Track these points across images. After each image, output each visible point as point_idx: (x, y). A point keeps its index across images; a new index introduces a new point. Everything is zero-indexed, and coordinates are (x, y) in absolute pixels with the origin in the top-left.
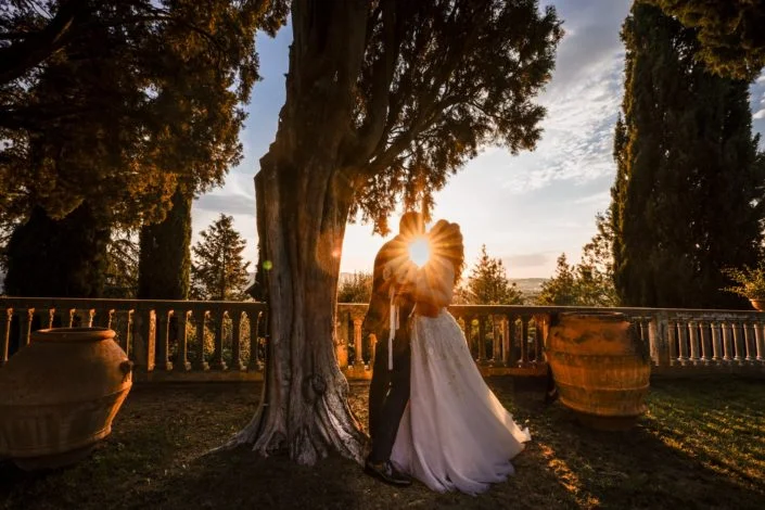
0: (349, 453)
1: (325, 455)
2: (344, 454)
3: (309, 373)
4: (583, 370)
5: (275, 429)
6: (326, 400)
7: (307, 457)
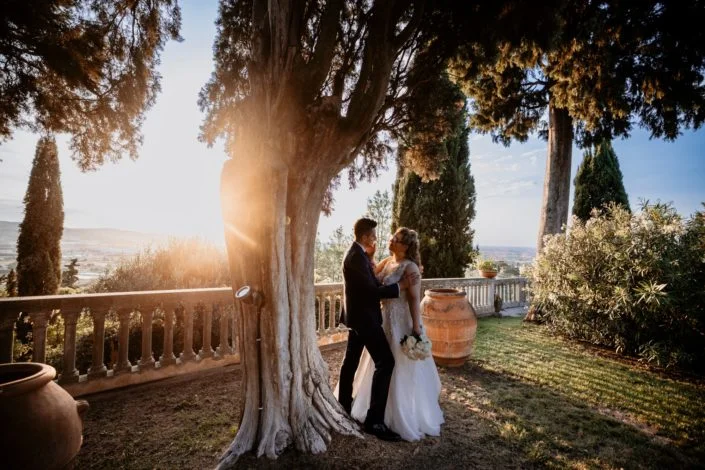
0: (345, 429)
1: (330, 438)
2: (343, 432)
3: (307, 369)
4: (448, 330)
5: (277, 430)
6: (320, 390)
7: (319, 445)
